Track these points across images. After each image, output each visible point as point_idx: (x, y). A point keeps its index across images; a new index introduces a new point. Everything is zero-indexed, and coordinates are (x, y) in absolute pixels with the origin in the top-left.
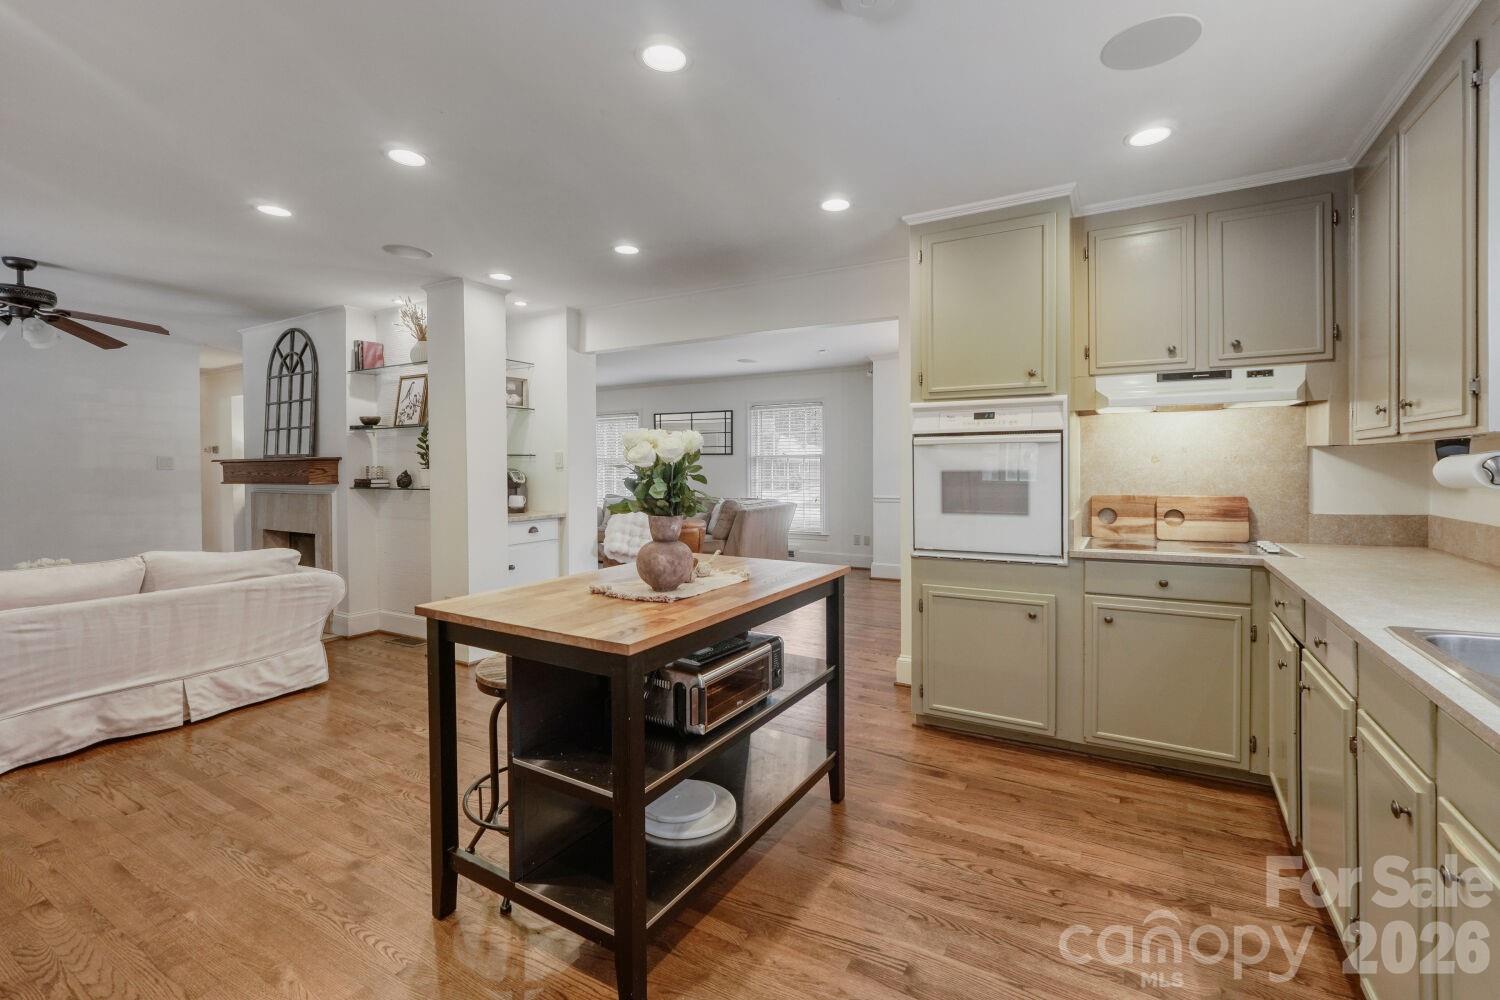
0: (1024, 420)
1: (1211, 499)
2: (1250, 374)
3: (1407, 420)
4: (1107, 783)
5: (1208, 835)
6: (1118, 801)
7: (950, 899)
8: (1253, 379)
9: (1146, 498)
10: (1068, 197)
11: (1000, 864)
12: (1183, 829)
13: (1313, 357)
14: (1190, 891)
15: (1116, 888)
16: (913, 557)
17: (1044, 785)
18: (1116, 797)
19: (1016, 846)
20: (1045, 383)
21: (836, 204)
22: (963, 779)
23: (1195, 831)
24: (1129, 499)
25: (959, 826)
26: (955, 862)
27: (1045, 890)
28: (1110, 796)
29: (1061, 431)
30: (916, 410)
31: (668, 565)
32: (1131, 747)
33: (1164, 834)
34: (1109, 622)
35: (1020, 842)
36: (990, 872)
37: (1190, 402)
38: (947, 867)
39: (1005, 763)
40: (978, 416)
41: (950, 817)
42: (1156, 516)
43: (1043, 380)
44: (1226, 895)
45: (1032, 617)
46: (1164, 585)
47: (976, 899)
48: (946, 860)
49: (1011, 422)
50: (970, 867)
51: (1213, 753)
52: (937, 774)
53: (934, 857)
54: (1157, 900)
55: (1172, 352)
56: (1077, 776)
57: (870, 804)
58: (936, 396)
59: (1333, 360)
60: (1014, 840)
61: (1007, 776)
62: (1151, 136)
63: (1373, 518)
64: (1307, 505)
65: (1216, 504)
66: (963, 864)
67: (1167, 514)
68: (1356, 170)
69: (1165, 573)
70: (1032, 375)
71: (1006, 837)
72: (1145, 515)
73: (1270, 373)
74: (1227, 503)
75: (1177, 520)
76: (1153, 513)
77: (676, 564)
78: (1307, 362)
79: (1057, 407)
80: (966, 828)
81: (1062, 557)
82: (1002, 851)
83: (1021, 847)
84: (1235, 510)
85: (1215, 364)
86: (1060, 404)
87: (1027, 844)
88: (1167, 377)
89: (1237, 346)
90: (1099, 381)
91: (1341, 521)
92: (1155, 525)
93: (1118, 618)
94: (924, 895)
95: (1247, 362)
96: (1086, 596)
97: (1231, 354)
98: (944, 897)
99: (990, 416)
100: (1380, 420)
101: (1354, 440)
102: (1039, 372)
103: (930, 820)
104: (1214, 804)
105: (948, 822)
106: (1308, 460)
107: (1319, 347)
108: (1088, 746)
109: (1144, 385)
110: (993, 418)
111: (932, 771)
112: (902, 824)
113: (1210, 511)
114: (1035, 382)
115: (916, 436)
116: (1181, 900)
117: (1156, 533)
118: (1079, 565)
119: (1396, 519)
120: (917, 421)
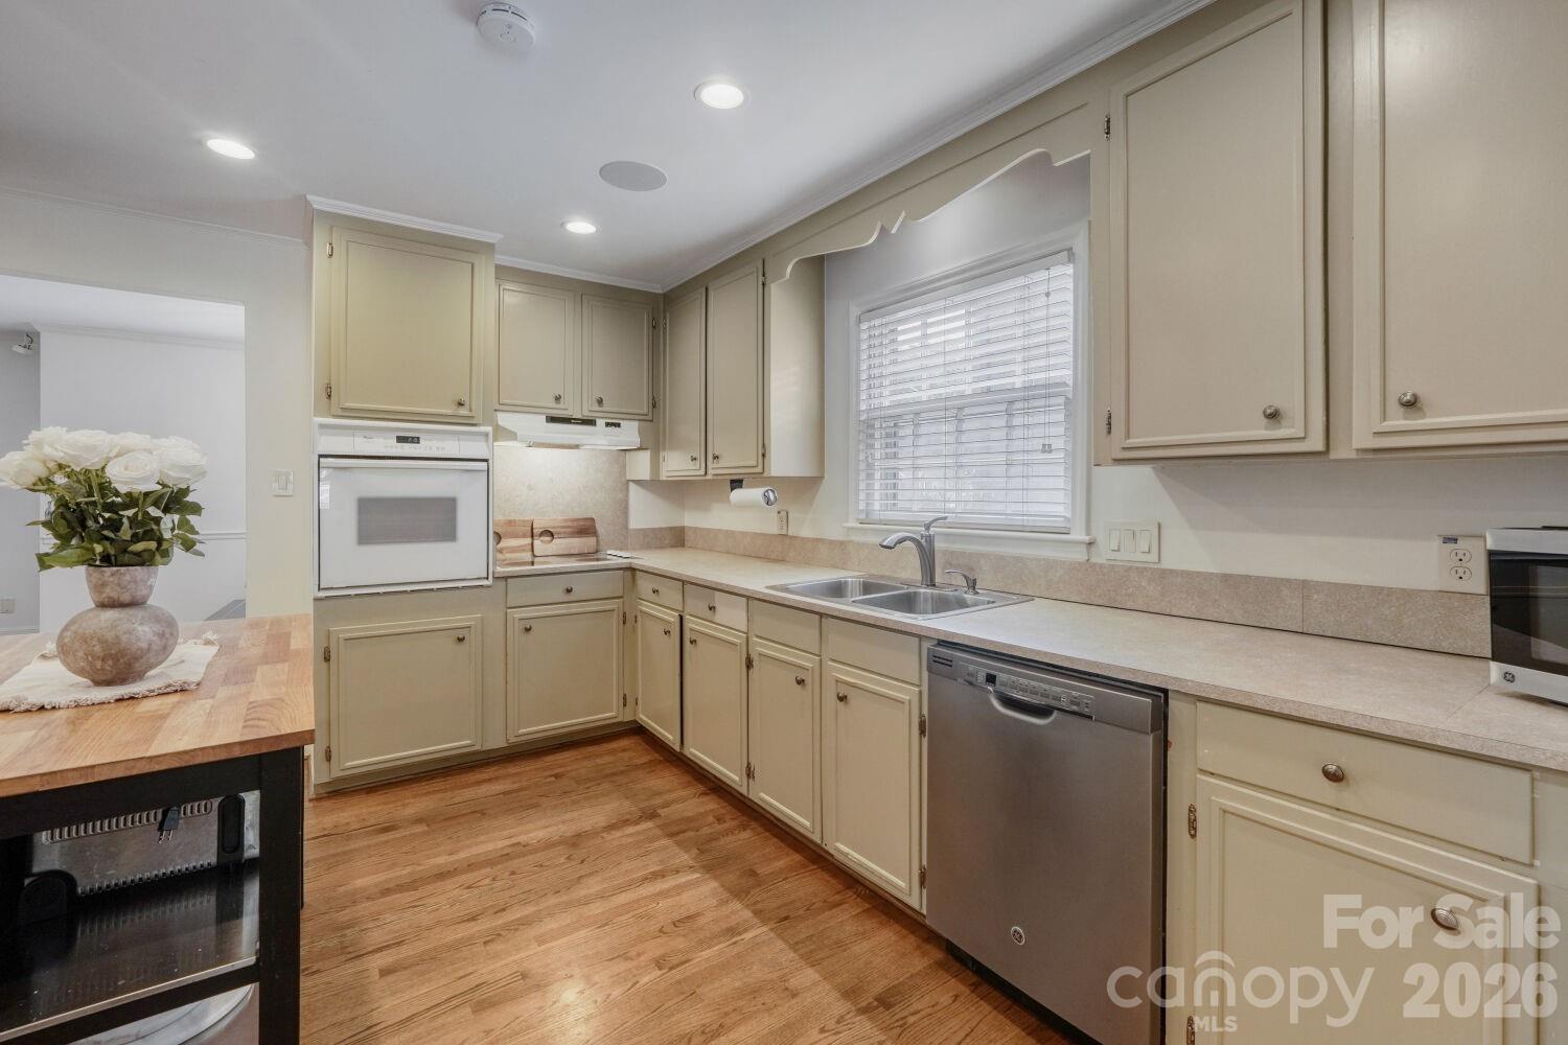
0: (450, 447)
1: (566, 520)
2: (608, 424)
3: (715, 466)
4: (536, 769)
5: (622, 772)
6: (553, 779)
7: (504, 910)
8: (609, 428)
9: (524, 521)
10: (493, 245)
11: (515, 864)
12: (607, 776)
13: (641, 417)
14: (641, 809)
15: (603, 832)
16: (316, 599)
17: (493, 793)
18: (551, 776)
19: (514, 845)
20: (473, 414)
21: (230, 148)
22: (419, 820)
23: (614, 774)
24: (510, 523)
25: (454, 858)
26: (480, 884)
27: (562, 860)
28: (546, 778)
29: (486, 460)
30: (322, 426)
31: (155, 638)
32: (553, 732)
33: (599, 784)
34: (528, 630)
35: (514, 840)
36: (513, 873)
37: (566, 442)
38: (476, 891)
39: (445, 790)
40: (401, 439)
41: (439, 855)
42: (532, 536)
43: (471, 411)
44: (658, 801)
45: (461, 640)
46: (569, 591)
47: (523, 897)
48: (469, 887)
49: (438, 448)
50: (494, 879)
51: (601, 716)
52: (386, 830)
53: (455, 892)
54: (628, 825)
55: (558, 399)
56: (509, 775)
57: (342, 889)
58: (348, 413)
59: (652, 421)
60: (508, 842)
61: (456, 800)
62: (581, 227)
63: (661, 529)
64: (627, 522)
65: (575, 524)
66: (487, 881)
67: (541, 534)
68: (665, 295)
69: (566, 581)
70: (461, 404)
71: (500, 844)
72: (524, 536)
73: (618, 425)
74: (582, 523)
75: (549, 538)
76: (529, 534)
77: (167, 635)
78: (639, 420)
79: (483, 438)
80: (462, 855)
81: (487, 578)
82: (507, 854)
83: (519, 843)
84: (586, 528)
85: (587, 414)
86: (487, 435)
87: (522, 839)
88: (552, 419)
89: (600, 402)
90: (499, 415)
91: (645, 532)
92: (532, 545)
93: (534, 624)
94: (480, 921)
95: (610, 415)
96: (509, 610)
97: (597, 408)
98: (496, 913)
99: (415, 440)
100: (691, 465)
101: (663, 477)
102: (467, 403)
103: (421, 868)
104: (612, 752)
105: (440, 860)
106: (627, 489)
107: (645, 411)
108: (511, 747)
109: (537, 425)
110: (418, 442)
111: (374, 830)
112: (397, 886)
113: (569, 530)
114: (463, 411)
115: (320, 456)
116: (641, 817)
117: (533, 551)
118: (502, 584)
119: (671, 529)
120: (323, 438)
